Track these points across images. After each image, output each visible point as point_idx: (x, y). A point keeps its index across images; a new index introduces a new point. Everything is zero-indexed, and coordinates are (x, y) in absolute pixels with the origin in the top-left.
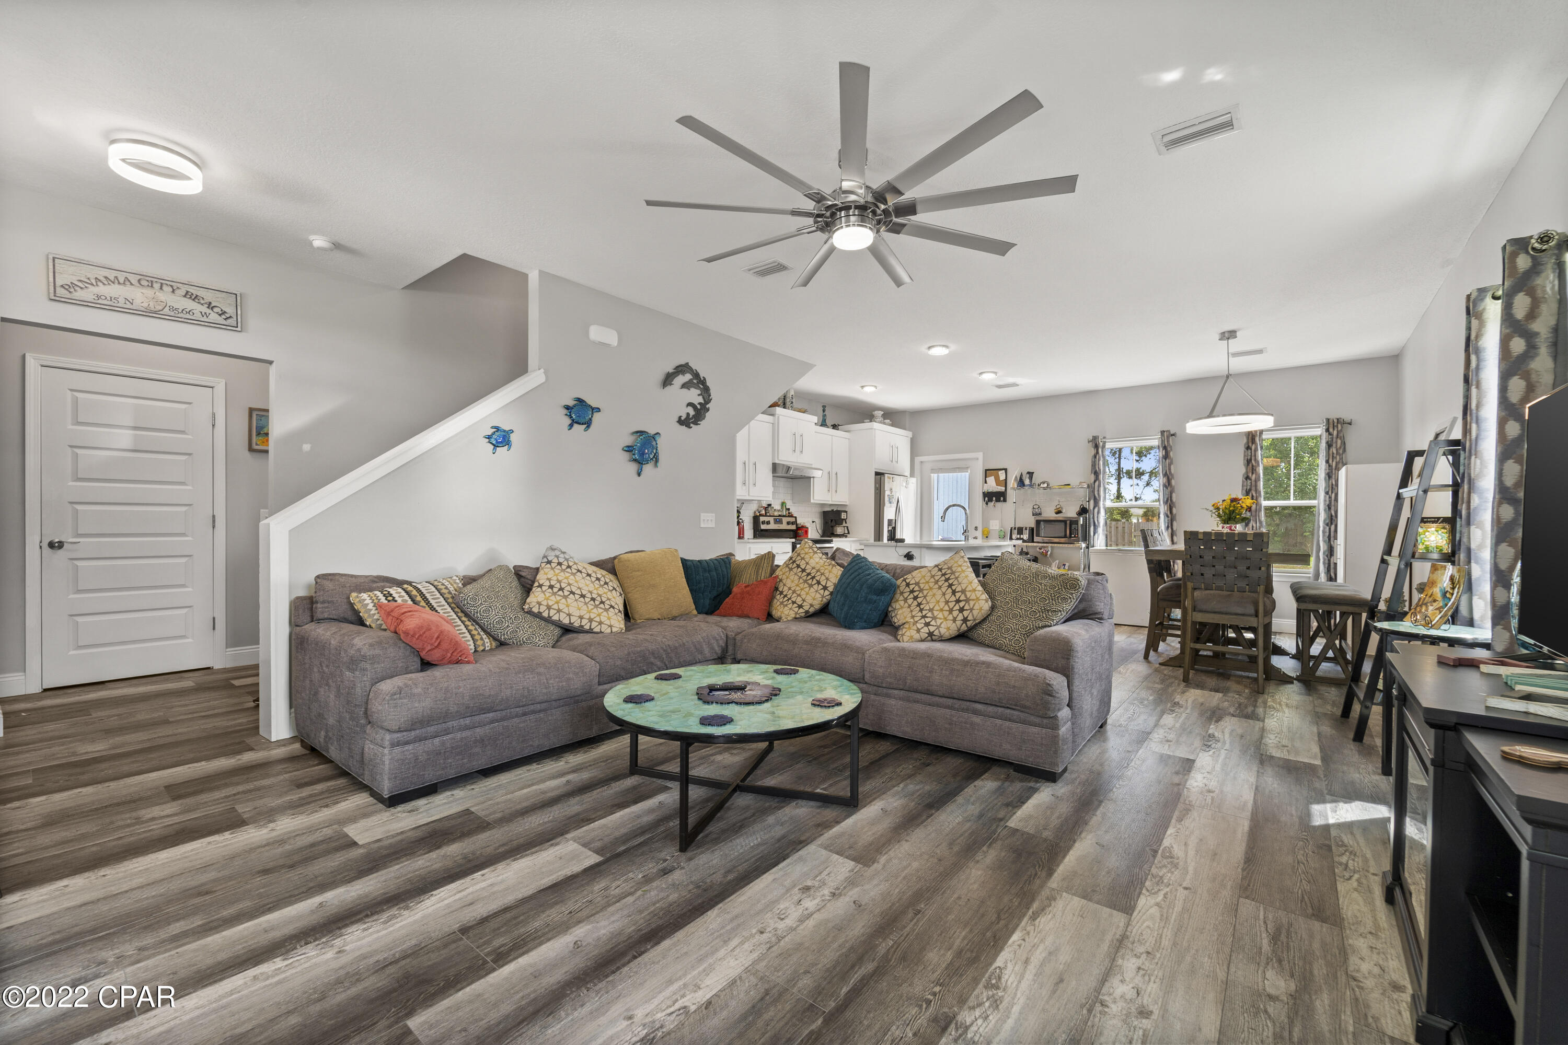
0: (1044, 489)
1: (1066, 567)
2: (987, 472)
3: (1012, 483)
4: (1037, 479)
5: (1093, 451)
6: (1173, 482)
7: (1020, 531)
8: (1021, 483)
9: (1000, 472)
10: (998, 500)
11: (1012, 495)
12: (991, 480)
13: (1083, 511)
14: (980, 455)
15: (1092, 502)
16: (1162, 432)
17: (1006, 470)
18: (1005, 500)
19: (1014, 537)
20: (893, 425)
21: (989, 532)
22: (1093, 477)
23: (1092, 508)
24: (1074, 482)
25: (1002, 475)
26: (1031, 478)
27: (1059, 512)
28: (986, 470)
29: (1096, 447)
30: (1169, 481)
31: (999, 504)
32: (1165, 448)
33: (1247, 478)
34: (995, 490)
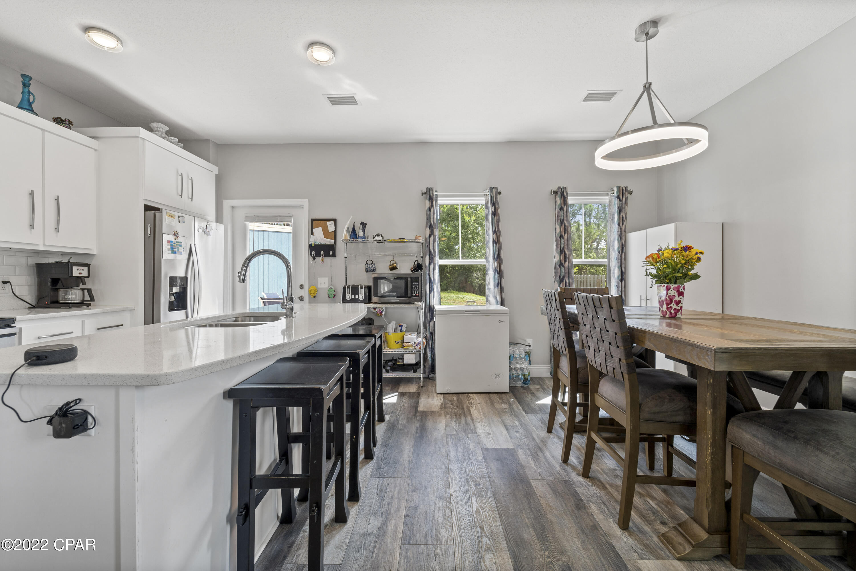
0: (379, 242)
1: (404, 329)
2: (314, 223)
3: (343, 234)
4: (370, 231)
5: (428, 204)
6: (501, 239)
7: (355, 290)
8: (354, 234)
9: (329, 223)
10: (327, 255)
11: (341, 248)
12: (318, 231)
13: (418, 267)
14: (305, 203)
15: (427, 258)
16: (491, 189)
17: (335, 220)
18: (334, 255)
19: (348, 297)
20: (184, 148)
21: (316, 291)
22: (428, 231)
23: (427, 263)
24: (409, 236)
25: (331, 227)
26: (364, 230)
27: (393, 268)
28: (313, 220)
29: (431, 199)
30: (498, 237)
31: (328, 259)
32: (493, 205)
33: (561, 237)
34: (323, 243)
